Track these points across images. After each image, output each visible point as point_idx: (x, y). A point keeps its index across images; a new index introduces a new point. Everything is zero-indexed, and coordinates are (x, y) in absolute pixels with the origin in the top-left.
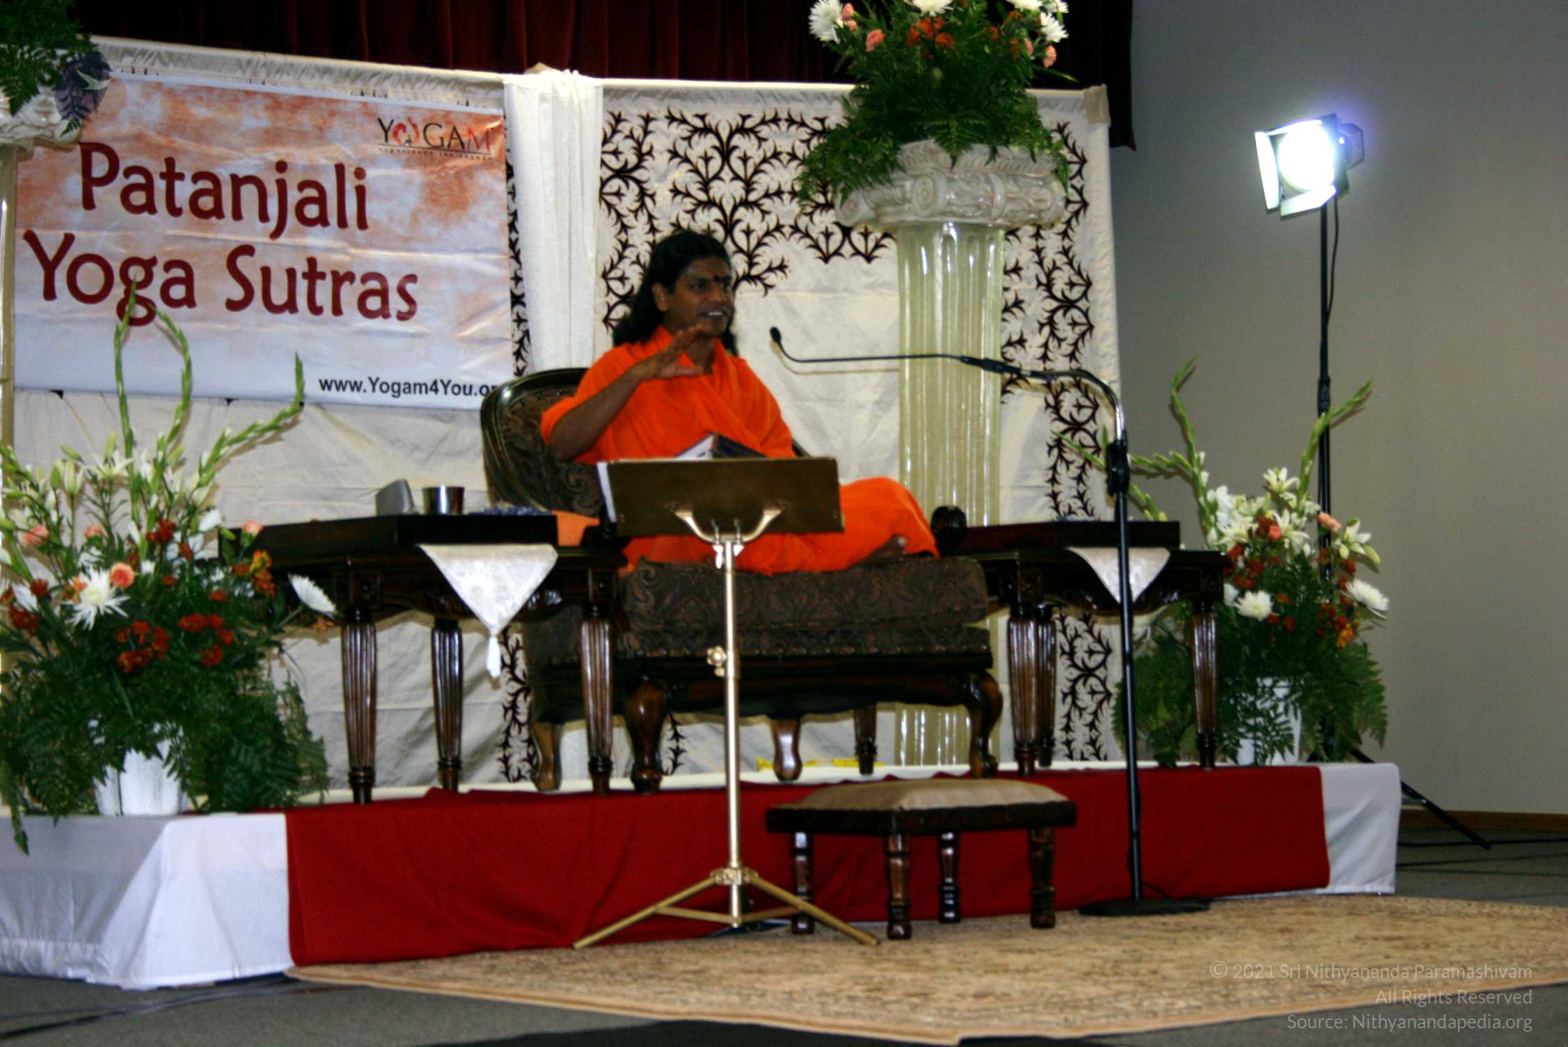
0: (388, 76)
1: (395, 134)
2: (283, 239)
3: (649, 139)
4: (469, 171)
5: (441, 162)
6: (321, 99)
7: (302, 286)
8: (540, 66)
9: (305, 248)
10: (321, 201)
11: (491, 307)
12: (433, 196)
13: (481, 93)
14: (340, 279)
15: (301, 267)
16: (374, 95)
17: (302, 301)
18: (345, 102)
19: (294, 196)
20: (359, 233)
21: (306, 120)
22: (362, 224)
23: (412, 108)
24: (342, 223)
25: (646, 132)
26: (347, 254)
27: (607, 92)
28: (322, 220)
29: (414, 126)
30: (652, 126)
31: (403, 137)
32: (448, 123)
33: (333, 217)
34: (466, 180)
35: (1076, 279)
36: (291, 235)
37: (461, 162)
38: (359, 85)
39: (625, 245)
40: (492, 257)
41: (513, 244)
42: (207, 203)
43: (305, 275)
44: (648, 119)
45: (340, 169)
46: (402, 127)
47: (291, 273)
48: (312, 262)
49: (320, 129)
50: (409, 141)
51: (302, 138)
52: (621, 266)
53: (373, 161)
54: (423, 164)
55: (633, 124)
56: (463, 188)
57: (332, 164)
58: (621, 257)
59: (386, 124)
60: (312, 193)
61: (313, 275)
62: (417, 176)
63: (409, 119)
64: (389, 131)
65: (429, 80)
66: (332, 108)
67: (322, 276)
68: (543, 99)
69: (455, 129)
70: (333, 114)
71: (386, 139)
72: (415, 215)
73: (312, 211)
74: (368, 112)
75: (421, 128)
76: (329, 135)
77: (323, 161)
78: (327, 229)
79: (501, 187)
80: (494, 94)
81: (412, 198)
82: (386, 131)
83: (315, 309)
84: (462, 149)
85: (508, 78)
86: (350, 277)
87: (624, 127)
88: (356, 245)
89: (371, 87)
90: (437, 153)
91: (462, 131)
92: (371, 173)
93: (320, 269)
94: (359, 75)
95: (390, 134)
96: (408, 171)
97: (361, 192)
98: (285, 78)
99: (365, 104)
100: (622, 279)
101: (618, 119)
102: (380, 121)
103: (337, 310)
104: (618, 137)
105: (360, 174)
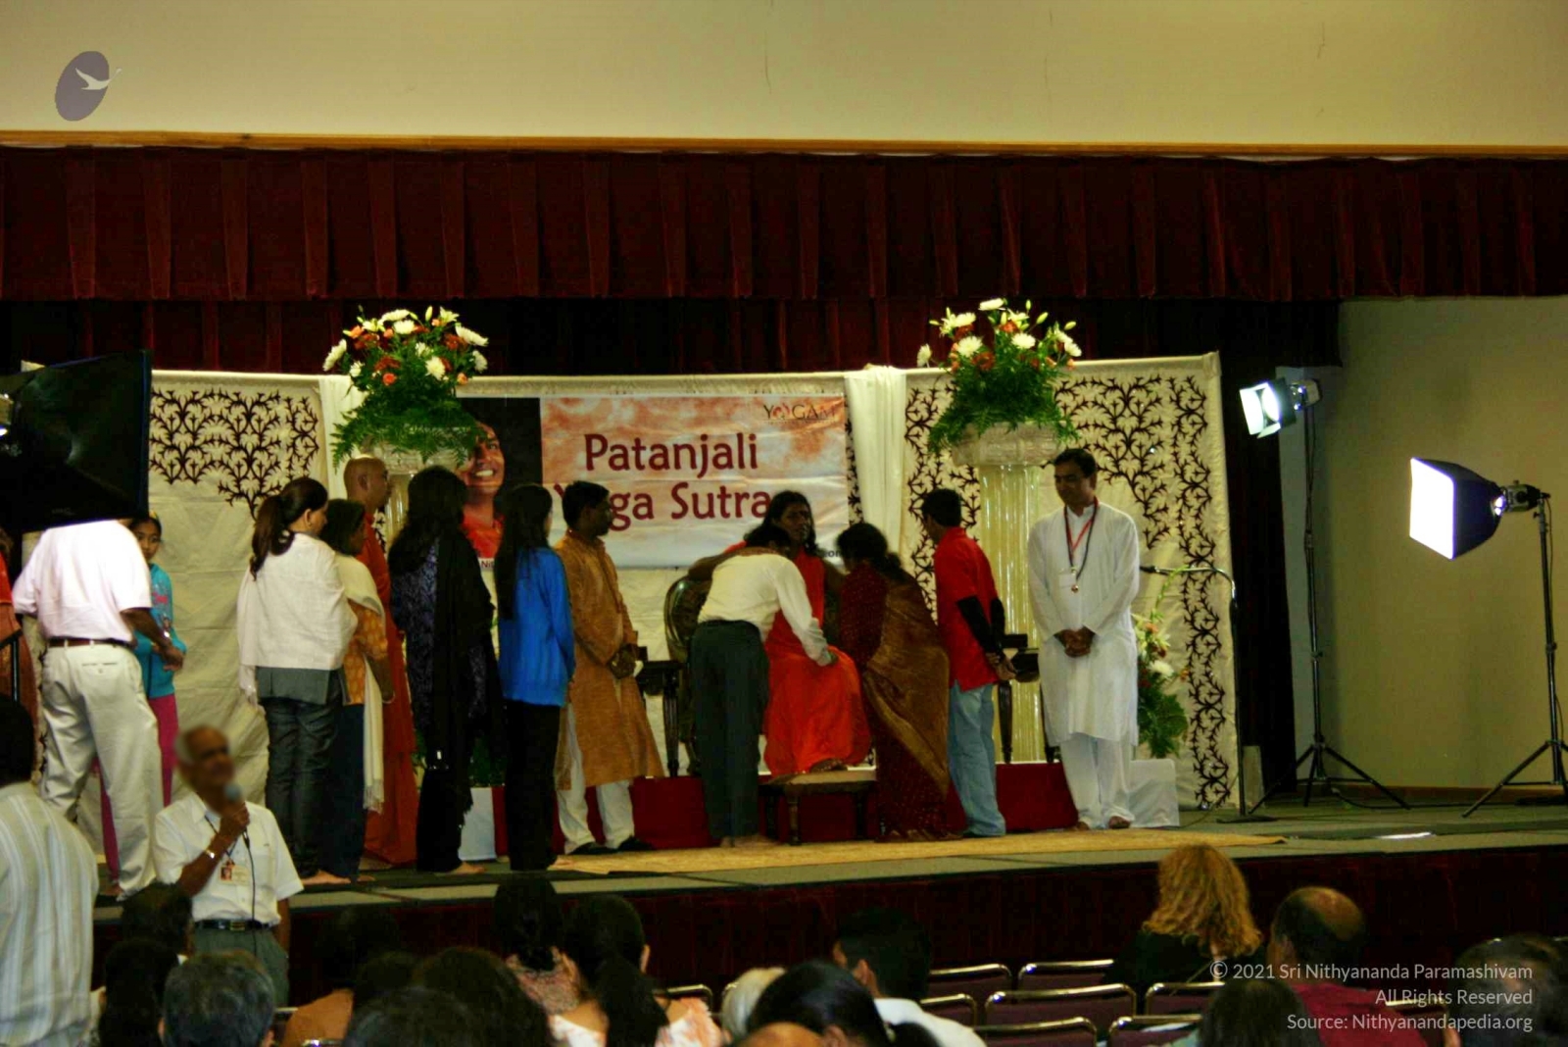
0: (771, 381)
1: (775, 414)
2: (706, 477)
3: (936, 402)
4: (822, 430)
5: (803, 427)
6: (729, 398)
7: (717, 503)
8: (869, 365)
9: (718, 481)
10: (729, 454)
11: (836, 507)
12: (799, 447)
13: (832, 384)
14: (740, 497)
15: (716, 492)
16: (763, 392)
17: (717, 510)
18: (743, 398)
19: (711, 453)
20: (753, 471)
21: (719, 410)
22: (754, 464)
23: (784, 398)
24: (742, 465)
25: (934, 398)
26: (745, 483)
27: (910, 378)
28: (729, 465)
29: (787, 408)
30: (937, 395)
31: (779, 414)
32: (808, 404)
33: (736, 463)
34: (819, 435)
35: (1199, 470)
36: (711, 475)
37: (816, 425)
38: (754, 388)
39: (922, 465)
40: (837, 478)
41: (853, 469)
42: (659, 461)
43: (719, 496)
44: (934, 391)
45: (740, 436)
46: (779, 409)
47: (710, 496)
48: (723, 489)
49: (728, 414)
50: (783, 417)
51: (716, 420)
52: (920, 477)
53: (760, 430)
54: (791, 428)
55: (926, 395)
56: (817, 440)
57: (734, 433)
58: (920, 472)
59: (769, 407)
60: (723, 450)
61: (724, 495)
62: (789, 435)
63: (784, 404)
64: (771, 412)
65: (797, 380)
66: (736, 402)
67: (729, 496)
68: (869, 384)
69: (812, 407)
70: (736, 405)
71: (769, 416)
72: (787, 459)
73: (723, 460)
74: (758, 403)
75: (791, 408)
76: (733, 417)
77: (729, 433)
78: (732, 470)
79: (841, 437)
80: (840, 384)
81: (785, 448)
82: (769, 412)
83: (725, 515)
84: (816, 417)
85: (849, 375)
86: (746, 495)
87: (920, 397)
88: (750, 477)
89: (761, 388)
90: (800, 422)
91: (816, 407)
92: (759, 436)
93: (728, 492)
94: (753, 381)
95: (771, 414)
96: (783, 433)
97: (753, 448)
98: (709, 388)
99: (755, 398)
100: (921, 485)
101: (917, 392)
102: (765, 407)
103: (739, 514)
104: (917, 403)
105: (752, 437)
